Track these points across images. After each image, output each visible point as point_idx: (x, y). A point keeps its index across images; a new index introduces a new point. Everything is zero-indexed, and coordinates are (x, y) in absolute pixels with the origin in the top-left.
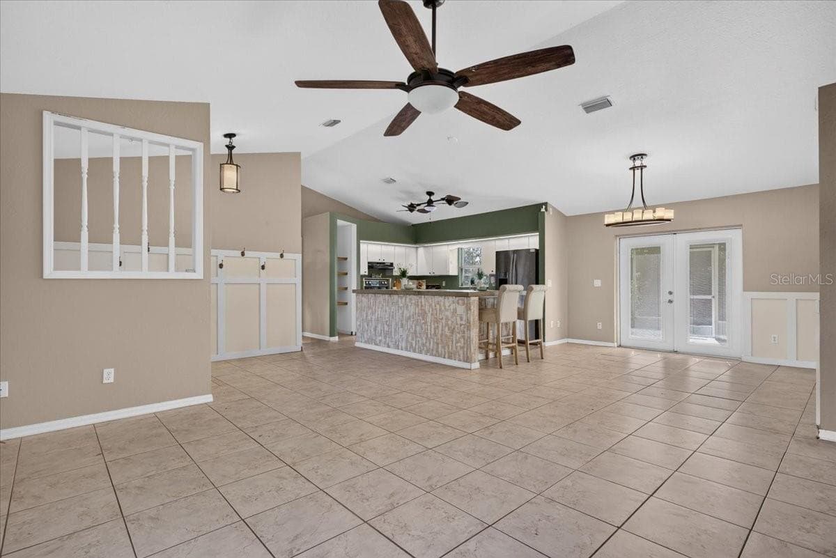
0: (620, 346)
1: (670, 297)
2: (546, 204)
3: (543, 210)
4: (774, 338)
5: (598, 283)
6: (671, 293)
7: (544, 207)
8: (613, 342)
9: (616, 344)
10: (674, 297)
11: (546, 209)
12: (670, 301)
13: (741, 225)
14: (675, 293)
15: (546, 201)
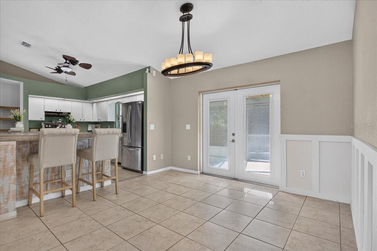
0: (202, 173)
1: (233, 138)
2: (149, 68)
3: (147, 72)
4: (303, 173)
5: (188, 127)
6: (233, 135)
7: (148, 70)
8: (197, 171)
9: (199, 172)
10: (236, 138)
11: (149, 72)
12: (233, 141)
13: (279, 81)
14: (236, 135)
15: (149, 66)
